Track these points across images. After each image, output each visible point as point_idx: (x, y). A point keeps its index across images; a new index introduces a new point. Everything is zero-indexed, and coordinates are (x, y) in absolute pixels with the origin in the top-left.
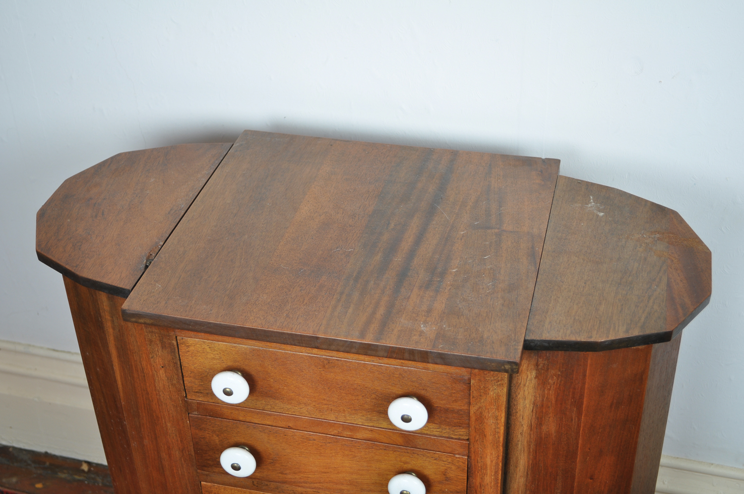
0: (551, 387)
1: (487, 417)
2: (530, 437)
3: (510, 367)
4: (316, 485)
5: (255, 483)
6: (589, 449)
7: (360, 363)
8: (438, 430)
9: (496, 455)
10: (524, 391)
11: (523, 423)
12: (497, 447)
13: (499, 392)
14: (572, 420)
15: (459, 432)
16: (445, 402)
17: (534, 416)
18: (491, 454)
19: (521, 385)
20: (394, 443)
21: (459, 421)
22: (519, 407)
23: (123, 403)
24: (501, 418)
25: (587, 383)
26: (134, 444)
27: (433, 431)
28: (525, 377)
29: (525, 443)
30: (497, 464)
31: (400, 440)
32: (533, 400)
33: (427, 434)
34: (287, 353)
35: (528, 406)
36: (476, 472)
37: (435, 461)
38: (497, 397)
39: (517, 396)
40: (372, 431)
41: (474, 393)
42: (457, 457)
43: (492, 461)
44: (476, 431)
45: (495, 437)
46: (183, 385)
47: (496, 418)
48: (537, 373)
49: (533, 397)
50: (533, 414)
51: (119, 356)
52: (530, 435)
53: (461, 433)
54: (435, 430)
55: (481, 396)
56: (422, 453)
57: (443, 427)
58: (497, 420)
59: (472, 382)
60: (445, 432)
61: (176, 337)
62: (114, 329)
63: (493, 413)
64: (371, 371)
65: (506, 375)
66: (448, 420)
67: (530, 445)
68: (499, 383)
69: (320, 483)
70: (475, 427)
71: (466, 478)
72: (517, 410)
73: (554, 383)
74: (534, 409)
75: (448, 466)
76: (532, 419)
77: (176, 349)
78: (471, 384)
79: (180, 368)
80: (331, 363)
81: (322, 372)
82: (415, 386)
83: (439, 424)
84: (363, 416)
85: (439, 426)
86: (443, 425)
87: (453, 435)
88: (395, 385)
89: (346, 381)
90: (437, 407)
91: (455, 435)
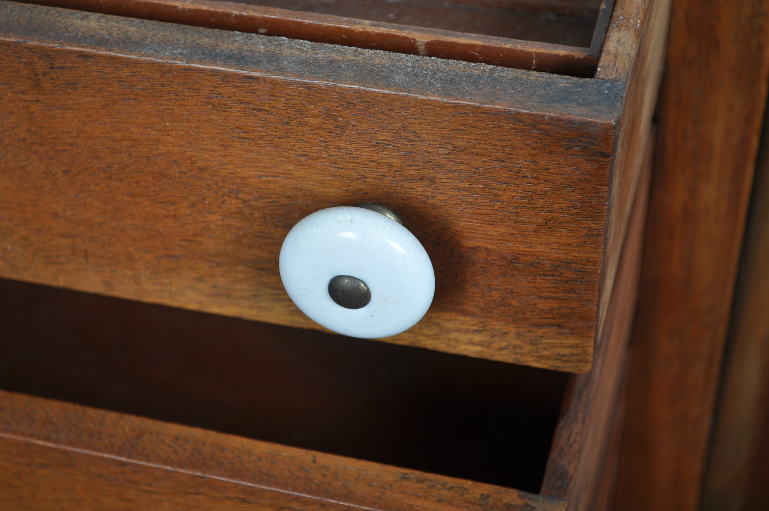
16: (502, 230)
27: (457, 341)
53: (563, 351)
54: (464, 337)
57: (497, 326)
60: (503, 344)
64: (215, 101)
66: (514, 302)
80: (62, 68)
81: (34, 108)
82: (390, 165)
83: (480, 317)
84: (200, 279)
85: (482, 323)
86: (497, 321)
87: (533, 356)
88: (310, 161)
89: (125, 143)
90: (475, 248)
91: (545, 358)
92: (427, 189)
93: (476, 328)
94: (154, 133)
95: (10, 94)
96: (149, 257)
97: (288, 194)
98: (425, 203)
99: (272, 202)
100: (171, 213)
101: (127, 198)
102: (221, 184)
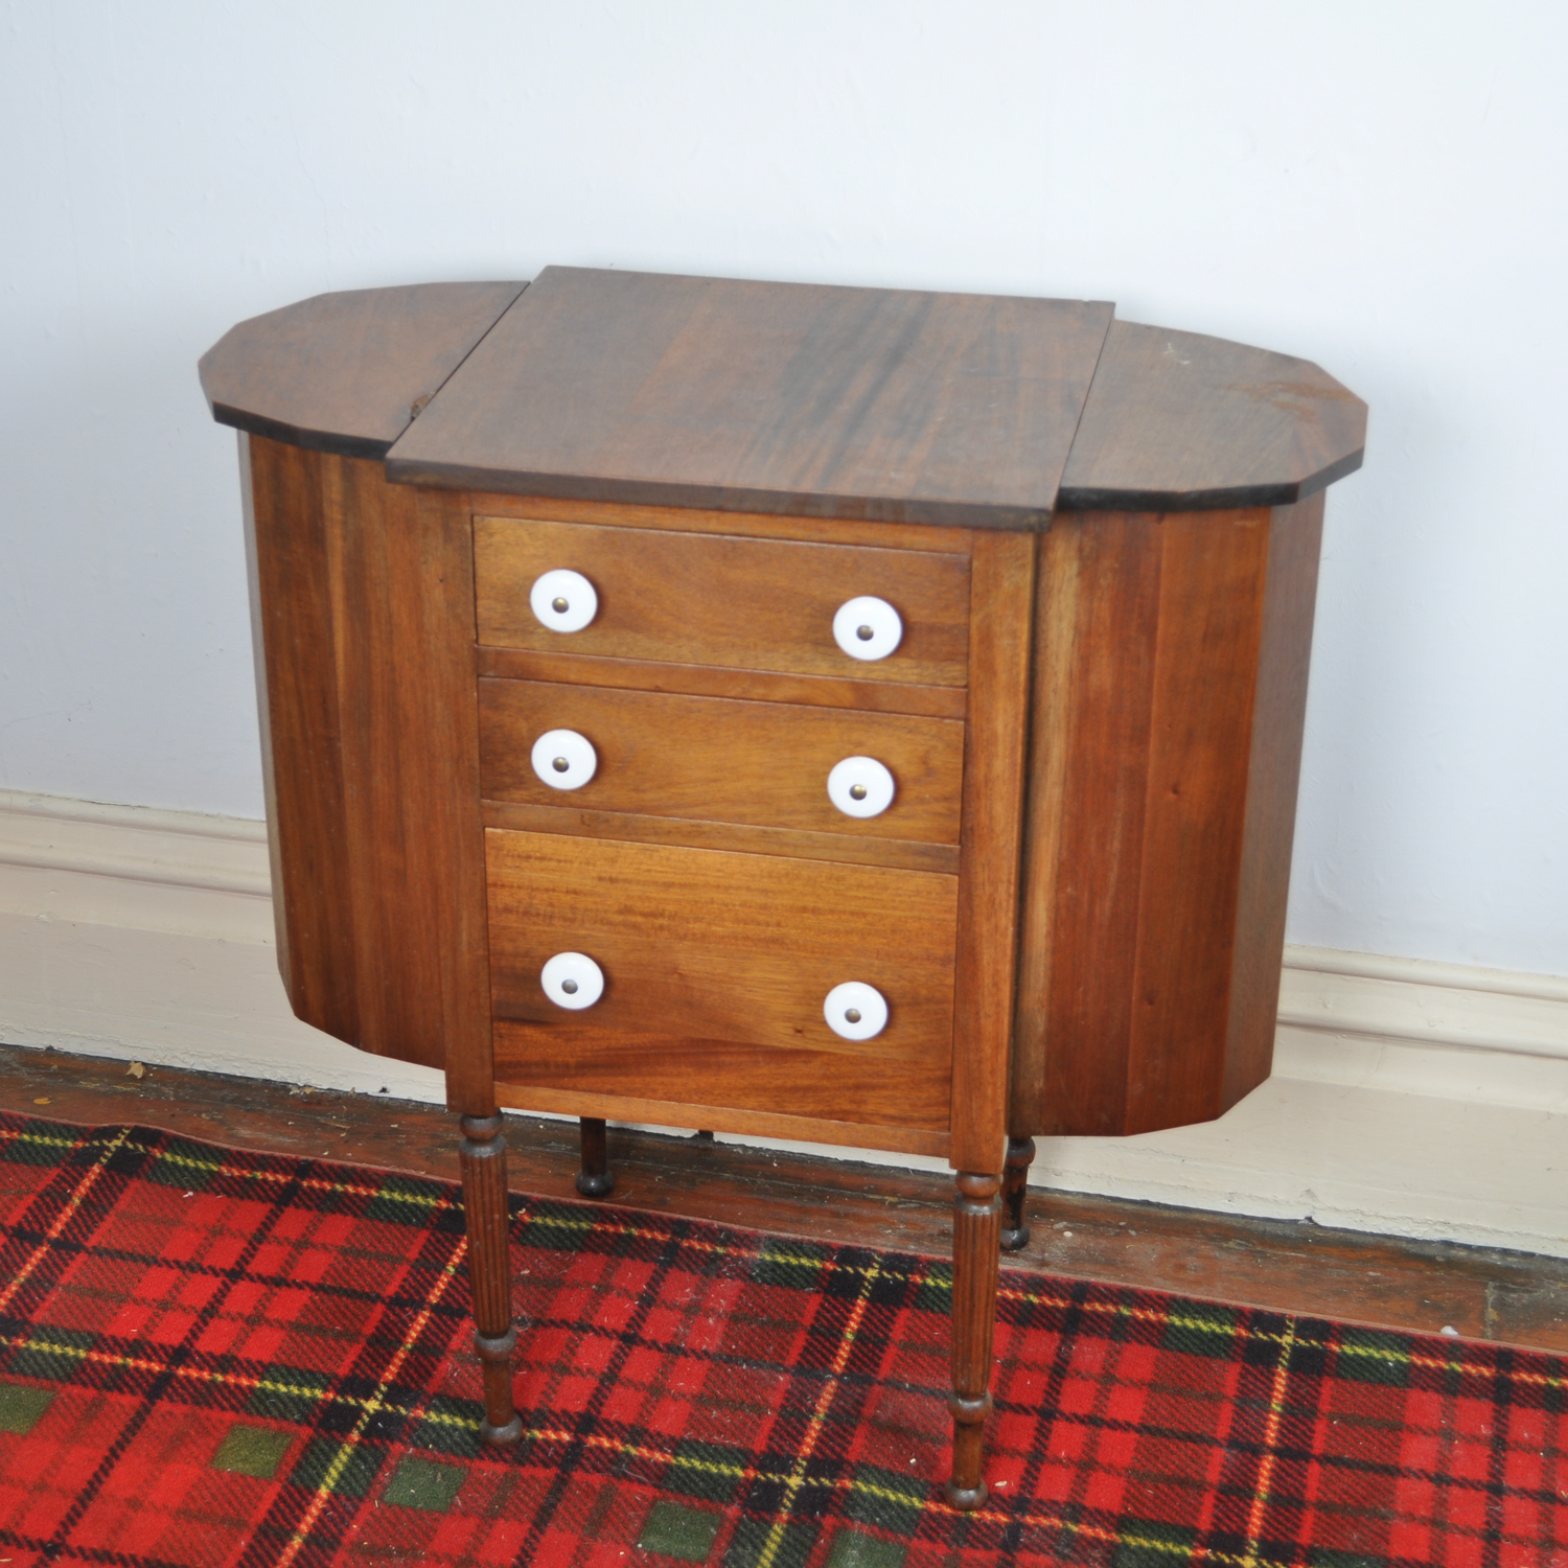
0: (1103, 593)
1: (998, 634)
2: (1070, 698)
3: (1036, 519)
4: (698, 810)
5: (586, 818)
6: (1170, 726)
8: (916, 671)
10: (1059, 602)
11: (1057, 669)
12: (1016, 695)
14: (1139, 661)
15: (950, 671)
17: (1076, 655)
18: (1005, 710)
19: (1054, 590)
21: (951, 648)
22: (1050, 636)
23: (341, 700)
24: (1023, 633)
25: (1162, 587)
26: (351, 791)
27: (907, 674)
28: (1061, 575)
29: (1062, 710)
30: (1015, 731)
31: (848, 697)
32: (1073, 621)
33: (896, 681)
34: (662, 536)
35: (1065, 632)
36: (980, 753)
37: (909, 736)
39: (1047, 613)
41: (978, 587)
42: (946, 725)
43: (1006, 726)
44: (979, 667)
46: (473, 613)
47: (1014, 634)
48: (1080, 566)
49: (1074, 614)
50: (1073, 650)
51: (348, 598)
52: (1070, 694)
53: (954, 674)
54: (909, 672)
55: (988, 591)
56: (885, 720)
59: (976, 564)
60: (928, 673)
61: (472, 517)
62: (345, 539)
63: (1009, 624)
64: (805, 559)
65: (1031, 541)
66: (932, 649)
67: (1069, 716)
69: (704, 804)
70: (978, 658)
71: (961, 766)
72: (1048, 642)
73: (1109, 585)
74: (1076, 640)
75: (930, 744)
76: (1072, 660)
77: (470, 540)
78: (974, 570)
79: (471, 579)
80: (739, 548)
83: (915, 659)
85: (918, 662)
86: (924, 660)
87: (941, 678)
91: (945, 679)
93: (913, 665)
96: (764, 643)
100: (779, 617)
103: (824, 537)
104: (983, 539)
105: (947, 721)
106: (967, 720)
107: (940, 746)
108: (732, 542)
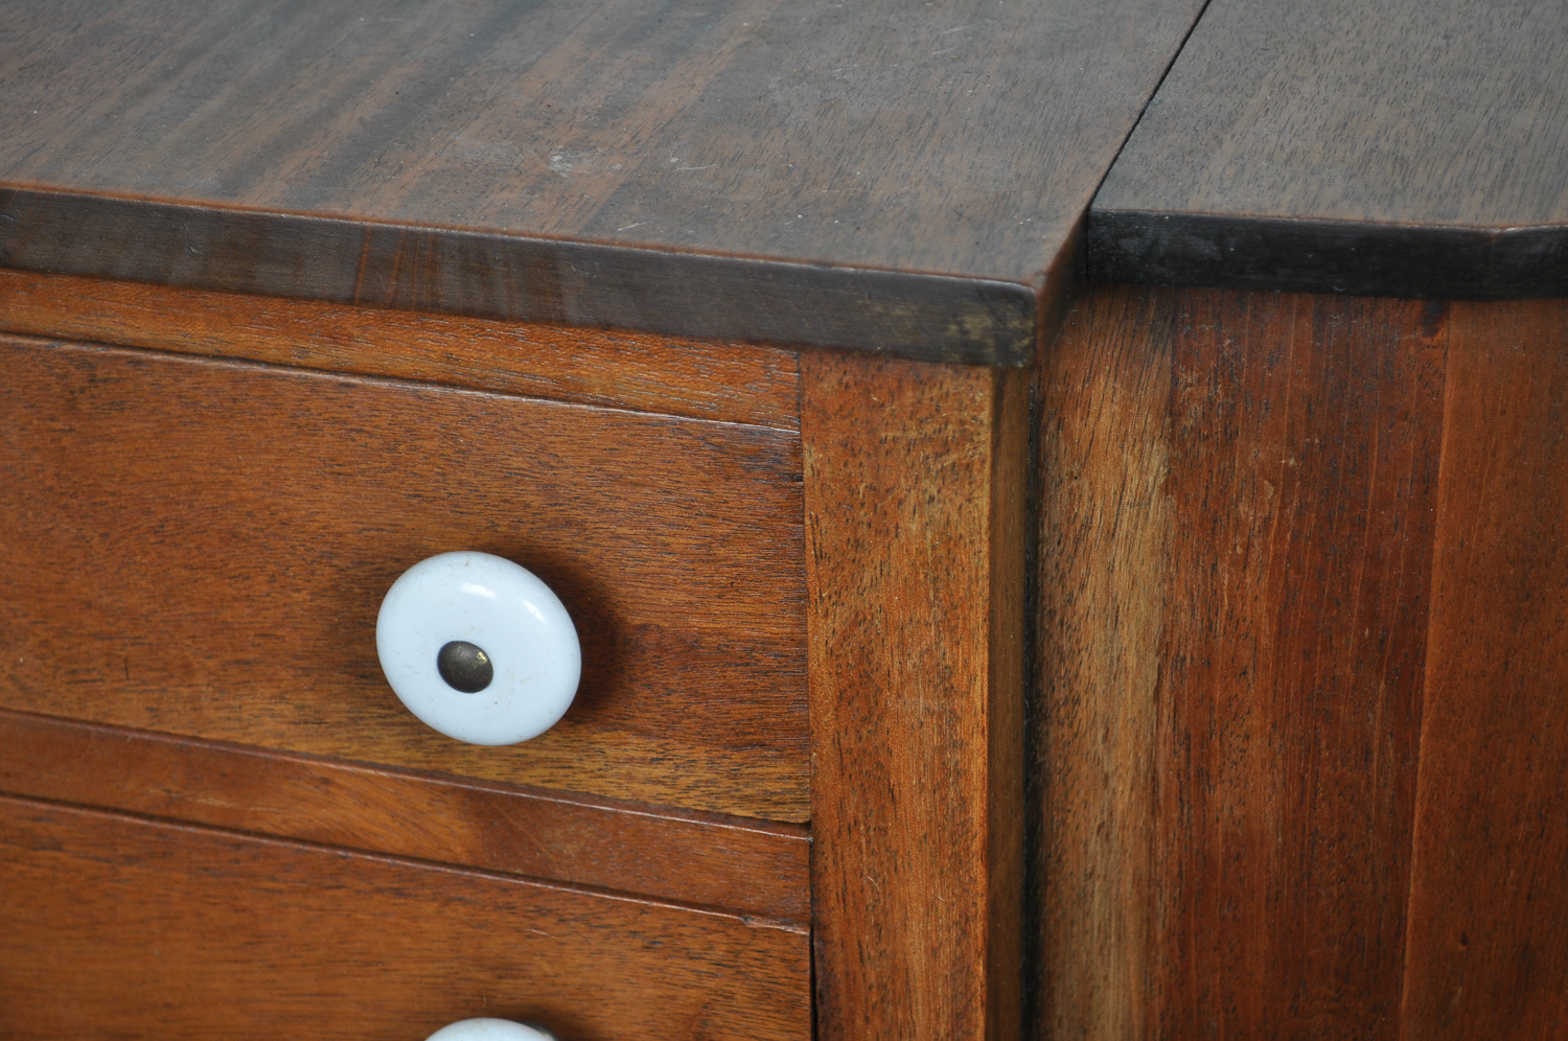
0: (1248, 547)
1: (896, 679)
2: (1152, 853)
3: (989, 322)
6: (1465, 941)
7: (245, 378)
8: (659, 771)
9: (954, 913)
10: (1111, 570)
11: (1109, 767)
12: (959, 862)
13: (954, 516)
14: (1368, 752)
15: (762, 778)
16: (679, 597)
17: (1166, 728)
18: (930, 906)
19: (1093, 534)
20: (443, 855)
21: (756, 711)
22: (1083, 672)
24: (972, 679)
25: (1439, 532)
27: (630, 778)
28: (1113, 487)
29: (1128, 886)
30: (961, 966)
32: (1156, 628)
33: (602, 799)
35: (1131, 661)
36: (859, 1022)
37: (647, 958)
38: (942, 552)
39: (1071, 601)
40: (326, 781)
41: (824, 531)
42: (754, 930)
43: (933, 952)
44: (842, 768)
45: (944, 799)
47: (945, 682)
48: (1171, 460)
49: (1159, 605)
50: (1159, 713)
52: (1151, 840)
53: (771, 786)
54: (639, 771)
55: (858, 544)
56: (580, 911)
57: (681, 751)
58: (949, 692)
59: (811, 457)
60: (691, 781)
63: (929, 650)
64: (302, 420)
65: (977, 393)
66: (700, 710)
67: (1151, 903)
68: (949, 460)
70: (837, 742)
72: (1080, 688)
73: (1267, 521)
74: (1167, 685)
75: (712, 984)
76: (1155, 742)
78: (807, 472)
80: (106, 380)
81: (66, 441)
82: (527, 506)
83: (658, 737)
84: (281, 698)
85: (661, 746)
86: (681, 742)
87: (733, 797)
88: (425, 505)
89: (184, 488)
90: (644, 627)
91: (749, 799)
92: (576, 539)
93: (655, 756)
94: (222, 471)
95: (35, 422)
96: (211, 664)
97: (396, 556)
98: (575, 560)
99: (377, 569)
100: (244, 593)
101: (184, 573)
102: (309, 545)
103: (342, 355)
104: (830, 381)
105: (755, 923)
106: (816, 926)
107: (742, 993)
108: (83, 362)
